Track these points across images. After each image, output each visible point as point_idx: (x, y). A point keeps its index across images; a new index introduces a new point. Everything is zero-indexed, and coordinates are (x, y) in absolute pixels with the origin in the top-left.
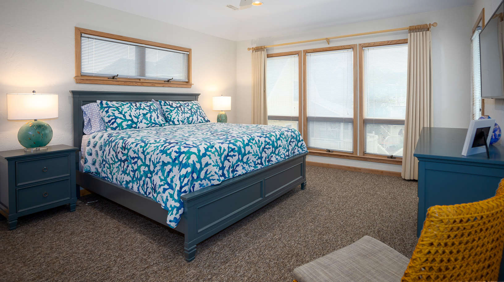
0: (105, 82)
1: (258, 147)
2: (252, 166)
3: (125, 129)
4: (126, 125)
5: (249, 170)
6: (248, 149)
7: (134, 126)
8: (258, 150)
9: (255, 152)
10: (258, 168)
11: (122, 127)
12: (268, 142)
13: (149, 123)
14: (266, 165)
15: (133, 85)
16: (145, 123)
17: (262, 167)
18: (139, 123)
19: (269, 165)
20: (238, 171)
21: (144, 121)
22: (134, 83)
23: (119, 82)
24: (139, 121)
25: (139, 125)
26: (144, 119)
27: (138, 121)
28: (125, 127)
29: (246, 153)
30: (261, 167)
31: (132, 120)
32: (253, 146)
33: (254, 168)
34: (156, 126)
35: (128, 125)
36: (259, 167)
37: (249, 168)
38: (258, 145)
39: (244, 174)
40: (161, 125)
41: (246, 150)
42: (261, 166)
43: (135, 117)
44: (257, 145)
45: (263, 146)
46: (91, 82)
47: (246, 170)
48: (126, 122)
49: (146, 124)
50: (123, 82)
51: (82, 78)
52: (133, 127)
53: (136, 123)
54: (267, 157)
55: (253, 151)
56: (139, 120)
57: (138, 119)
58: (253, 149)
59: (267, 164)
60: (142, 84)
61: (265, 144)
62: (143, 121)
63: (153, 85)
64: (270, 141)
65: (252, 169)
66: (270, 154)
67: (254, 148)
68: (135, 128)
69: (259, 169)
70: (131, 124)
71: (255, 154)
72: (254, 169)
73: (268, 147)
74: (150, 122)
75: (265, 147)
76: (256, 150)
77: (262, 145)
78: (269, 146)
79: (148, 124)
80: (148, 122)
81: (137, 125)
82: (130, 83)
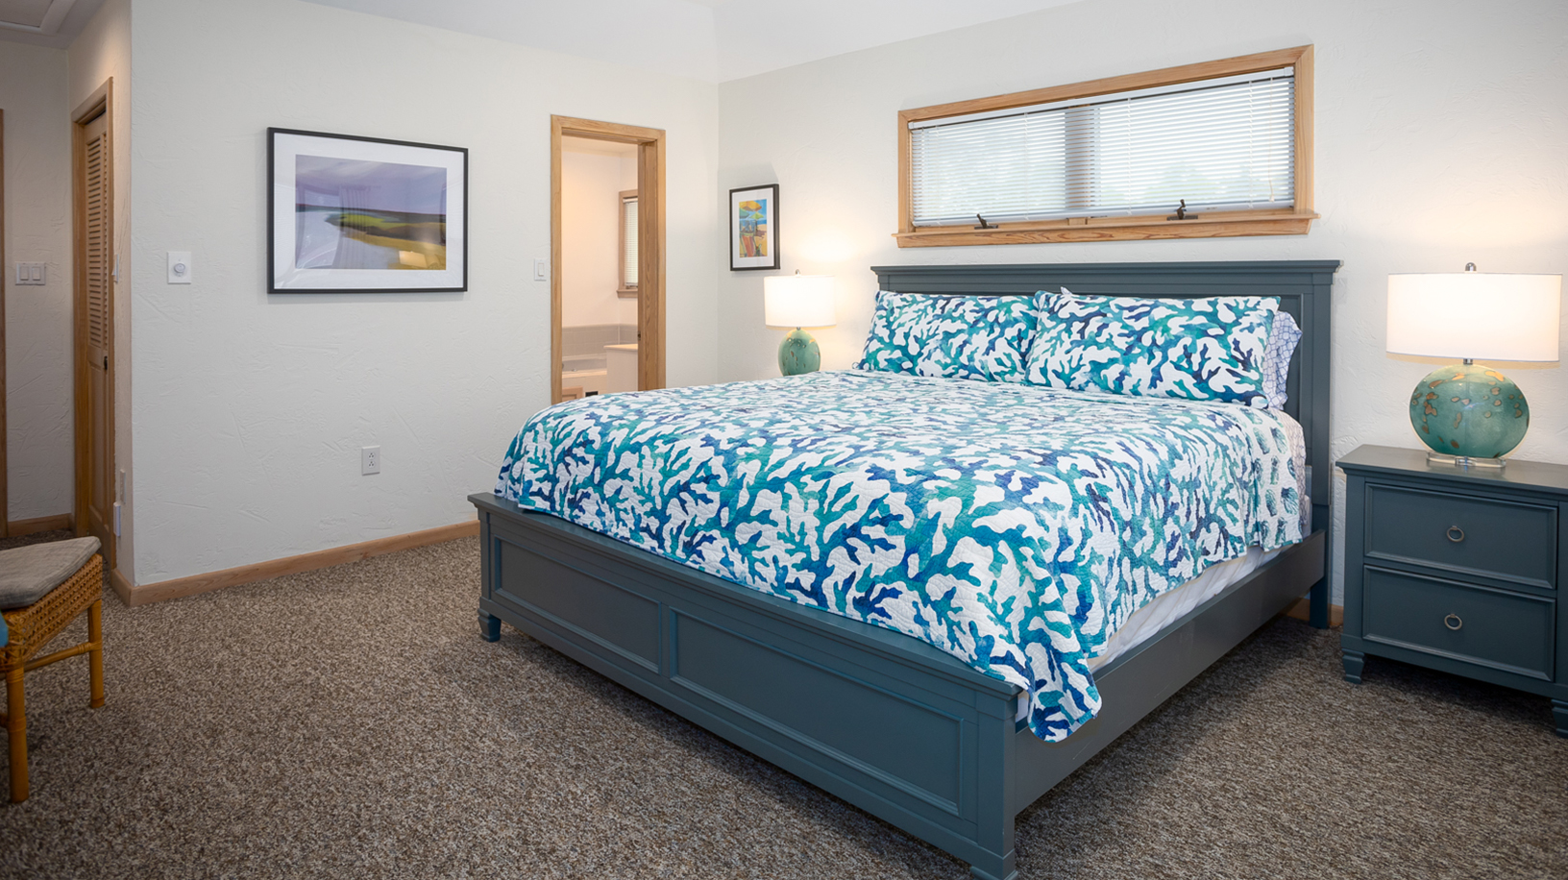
0: (957, 238)
1: (663, 471)
2: (625, 525)
3: (883, 370)
4: (886, 360)
5: (614, 530)
6: (629, 460)
7: (907, 364)
8: (655, 483)
9: (645, 483)
10: (642, 546)
11: (876, 364)
12: (715, 473)
13: (950, 365)
14: (674, 552)
15: (1034, 240)
16: (938, 362)
17: (657, 550)
18: (924, 360)
19: (688, 563)
20: (584, 513)
21: (938, 355)
22: (1036, 235)
23: (993, 235)
24: (922, 354)
25: (921, 364)
26: (938, 350)
27: (920, 354)
28: (883, 364)
29: (618, 471)
30: (653, 548)
31: (904, 349)
32: (648, 461)
33: (628, 535)
34: (973, 376)
35: (891, 359)
36: (648, 543)
37: (615, 523)
38: (668, 464)
39: (594, 531)
40: (991, 378)
41: (620, 463)
42: (655, 544)
43: (916, 339)
44: (665, 465)
45: (683, 477)
46: (927, 243)
47: (603, 523)
48: (889, 351)
49: (941, 365)
50: (1004, 236)
51: (914, 232)
52: (905, 367)
53: (913, 359)
54: (687, 526)
55: (641, 475)
56: (925, 351)
57: (922, 348)
58: (643, 470)
59: (680, 553)
60: (1062, 236)
61: (694, 475)
62: (933, 355)
63: (1102, 236)
64: (723, 472)
65: (621, 534)
66: (703, 523)
67: (647, 470)
68: (911, 371)
69: (643, 550)
70: (899, 359)
71: (643, 488)
72: (628, 539)
73: (698, 492)
74: (955, 360)
75: (687, 484)
76: (651, 479)
77: (684, 472)
78: (710, 489)
79: (945, 366)
80: (949, 361)
81: (915, 364)
82: (1023, 235)
